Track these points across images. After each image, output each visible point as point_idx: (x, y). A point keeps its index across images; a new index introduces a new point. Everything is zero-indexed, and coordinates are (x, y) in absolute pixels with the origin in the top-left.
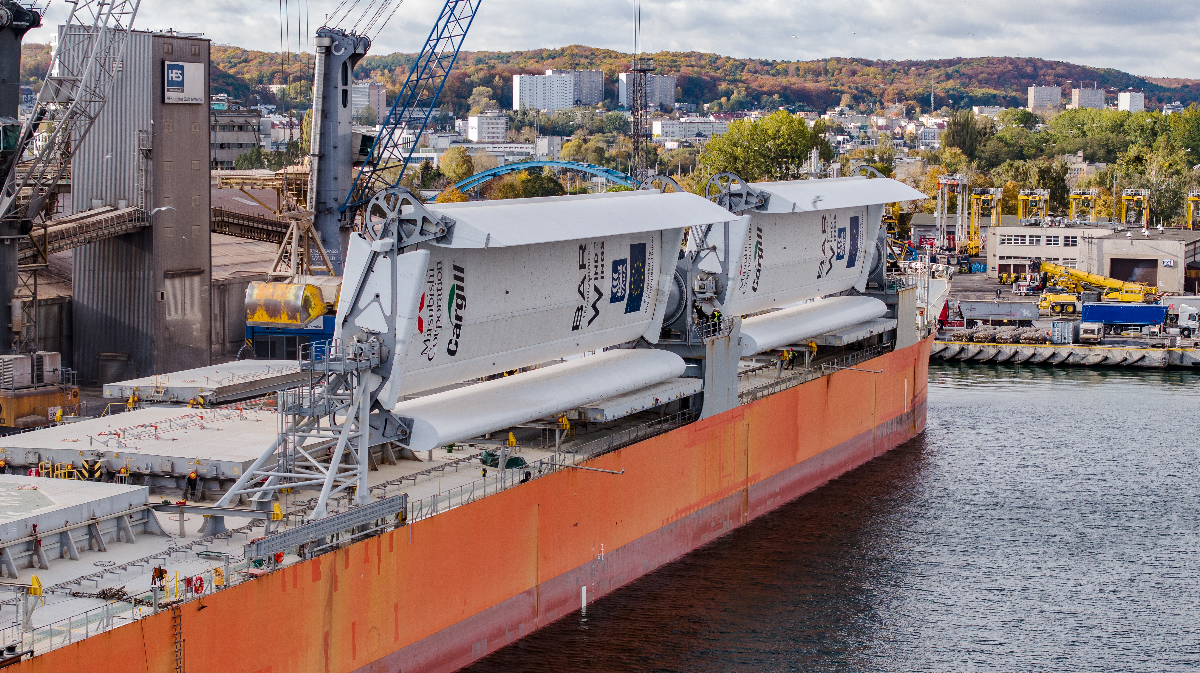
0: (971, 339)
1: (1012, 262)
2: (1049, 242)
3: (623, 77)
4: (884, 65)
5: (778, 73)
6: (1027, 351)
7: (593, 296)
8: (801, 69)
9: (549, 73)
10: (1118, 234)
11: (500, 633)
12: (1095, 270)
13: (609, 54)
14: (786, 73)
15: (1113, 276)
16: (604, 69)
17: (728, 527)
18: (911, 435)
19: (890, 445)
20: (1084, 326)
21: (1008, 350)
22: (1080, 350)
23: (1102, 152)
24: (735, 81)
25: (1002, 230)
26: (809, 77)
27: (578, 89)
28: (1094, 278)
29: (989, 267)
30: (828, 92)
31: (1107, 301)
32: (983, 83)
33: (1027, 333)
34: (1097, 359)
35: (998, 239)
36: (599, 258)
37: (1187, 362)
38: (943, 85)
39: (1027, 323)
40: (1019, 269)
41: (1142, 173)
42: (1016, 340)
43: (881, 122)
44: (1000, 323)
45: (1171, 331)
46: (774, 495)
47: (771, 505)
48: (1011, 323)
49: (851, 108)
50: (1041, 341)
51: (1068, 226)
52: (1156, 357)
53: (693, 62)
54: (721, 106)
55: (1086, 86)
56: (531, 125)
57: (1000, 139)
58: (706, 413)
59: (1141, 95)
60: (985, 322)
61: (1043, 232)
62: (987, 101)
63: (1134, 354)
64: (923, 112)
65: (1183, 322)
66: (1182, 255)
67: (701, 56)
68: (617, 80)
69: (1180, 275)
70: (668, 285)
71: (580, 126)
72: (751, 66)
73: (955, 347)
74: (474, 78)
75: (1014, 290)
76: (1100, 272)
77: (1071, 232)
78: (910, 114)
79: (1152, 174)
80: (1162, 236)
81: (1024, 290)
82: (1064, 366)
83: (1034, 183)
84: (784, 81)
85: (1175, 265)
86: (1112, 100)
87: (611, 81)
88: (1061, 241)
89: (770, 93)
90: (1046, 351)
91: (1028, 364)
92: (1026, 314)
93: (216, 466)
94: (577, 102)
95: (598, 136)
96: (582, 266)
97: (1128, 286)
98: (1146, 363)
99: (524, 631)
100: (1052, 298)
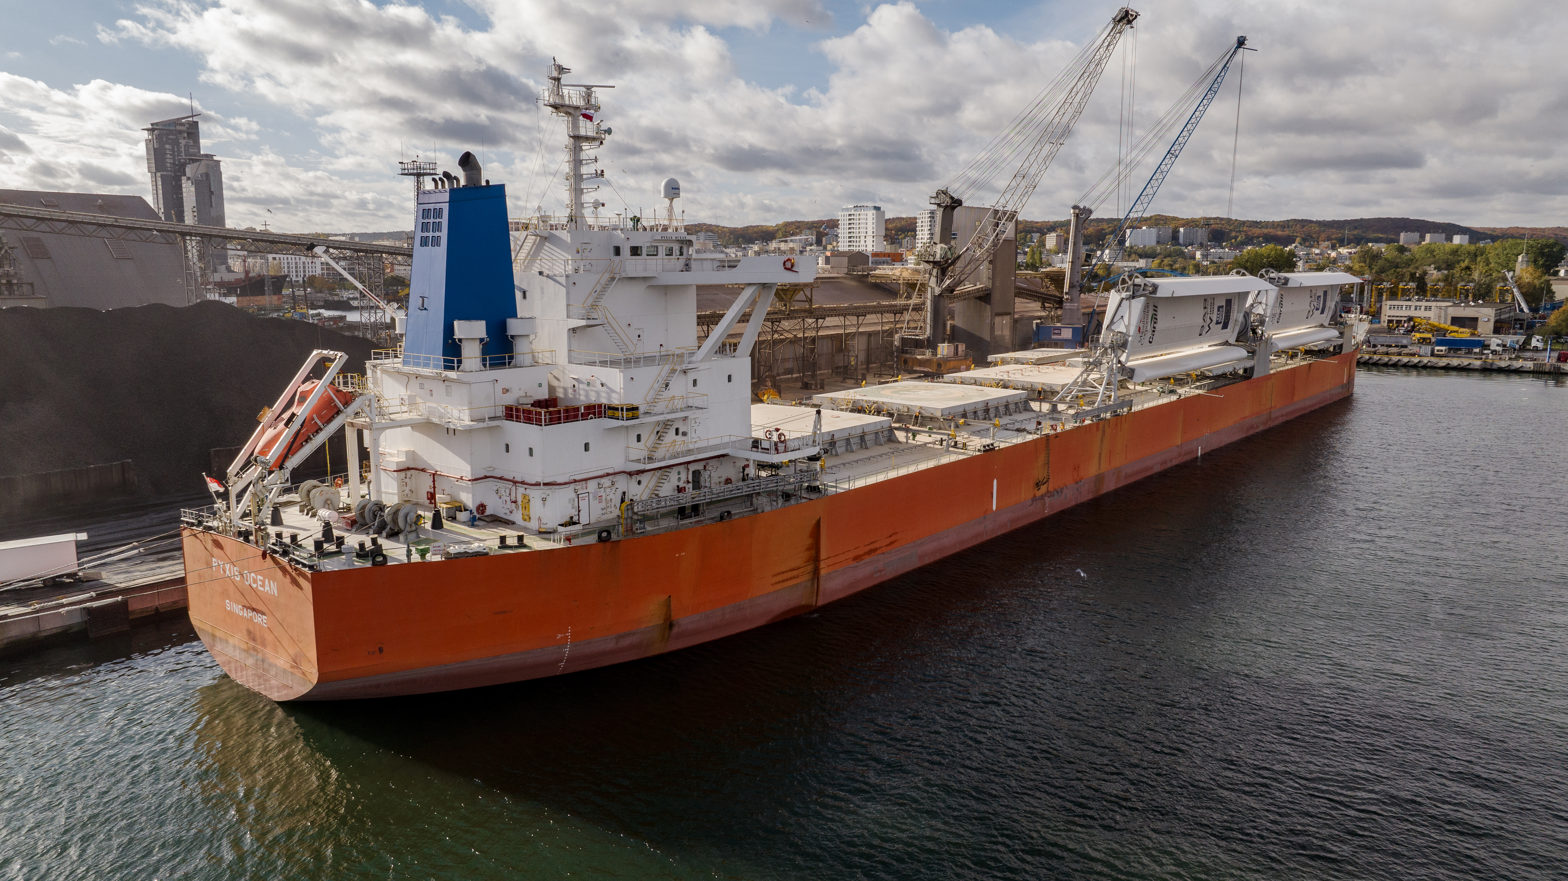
0: (1375, 353)
1: (1395, 319)
2: (1416, 309)
3: (1182, 230)
4: (1318, 223)
5: (1263, 227)
6: (1405, 359)
7: (1209, 321)
8: (1274, 225)
9: (1144, 228)
10: (1455, 305)
11: (1165, 462)
12: (1442, 322)
13: (1174, 219)
14: (1267, 228)
15: (1452, 324)
16: (1172, 226)
17: (1262, 428)
18: (1347, 395)
19: (1336, 399)
20: (1437, 348)
21: (1395, 359)
22: (1434, 360)
23: (1444, 266)
24: (1240, 232)
25: (1389, 303)
26: (1279, 228)
27: (1159, 236)
28: (1442, 326)
29: (1382, 321)
30: (1289, 236)
31: (1449, 337)
32: (1374, 232)
33: (1405, 351)
34: (1444, 364)
35: (1388, 307)
36: (1213, 304)
37: (1494, 367)
38: (1352, 232)
39: (1406, 347)
40: (1398, 322)
41: (1470, 275)
42: (1399, 354)
43: (1317, 251)
44: (1390, 346)
45: (1486, 352)
46: (1282, 416)
47: (1281, 420)
48: (1396, 346)
49: (1301, 244)
50: (1413, 355)
51: (1427, 301)
52: (1477, 363)
53: (1218, 221)
54: (1232, 244)
55: (1434, 232)
56: (1135, 253)
57: (1386, 259)
58: (1255, 376)
59: (1467, 237)
60: (1382, 345)
61: (1413, 304)
62: (1377, 240)
63: (1465, 362)
64: (1340, 246)
65: (1493, 347)
66: (1493, 315)
67: (1222, 219)
68: (1179, 231)
69: (1491, 325)
70: (1241, 318)
71: (1159, 254)
72: (1248, 224)
73: (1367, 357)
74: (1107, 231)
75: (1396, 332)
76: (1445, 323)
77: (1428, 304)
78: (1333, 248)
79: (1476, 275)
80: (1481, 306)
81: (1402, 332)
82: (1425, 367)
83: (1407, 279)
84: (1266, 231)
85: (1489, 320)
86: (1449, 239)
87: (1175, 233)
88: (1423, 308)
89: (1258, 237)
90: (1416, 360)
91: (1405, 366)
92: (1405, 342)
93: (1051, 386)
94: (1158, 242)
95: (1169, 259)
96: (1205, 308)
97: (1462, 330)
98: (1471, 367)
99: (1175, 462)
100: (1418, 335)
